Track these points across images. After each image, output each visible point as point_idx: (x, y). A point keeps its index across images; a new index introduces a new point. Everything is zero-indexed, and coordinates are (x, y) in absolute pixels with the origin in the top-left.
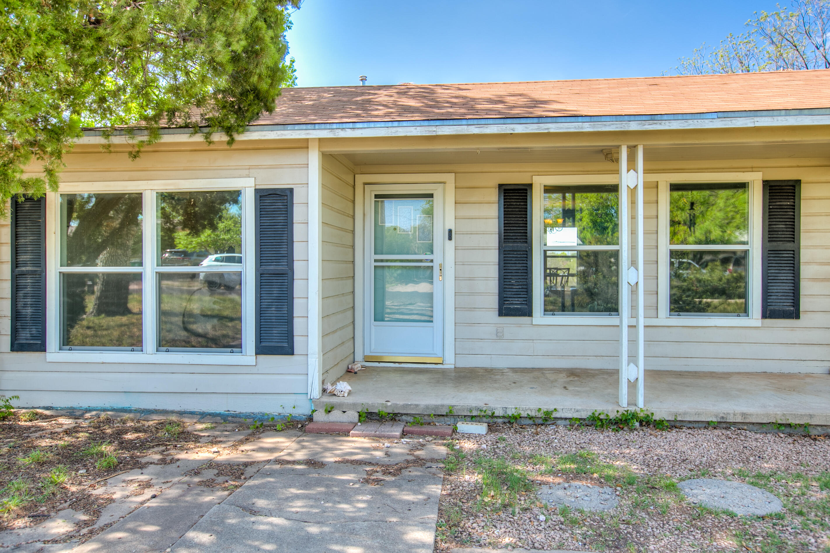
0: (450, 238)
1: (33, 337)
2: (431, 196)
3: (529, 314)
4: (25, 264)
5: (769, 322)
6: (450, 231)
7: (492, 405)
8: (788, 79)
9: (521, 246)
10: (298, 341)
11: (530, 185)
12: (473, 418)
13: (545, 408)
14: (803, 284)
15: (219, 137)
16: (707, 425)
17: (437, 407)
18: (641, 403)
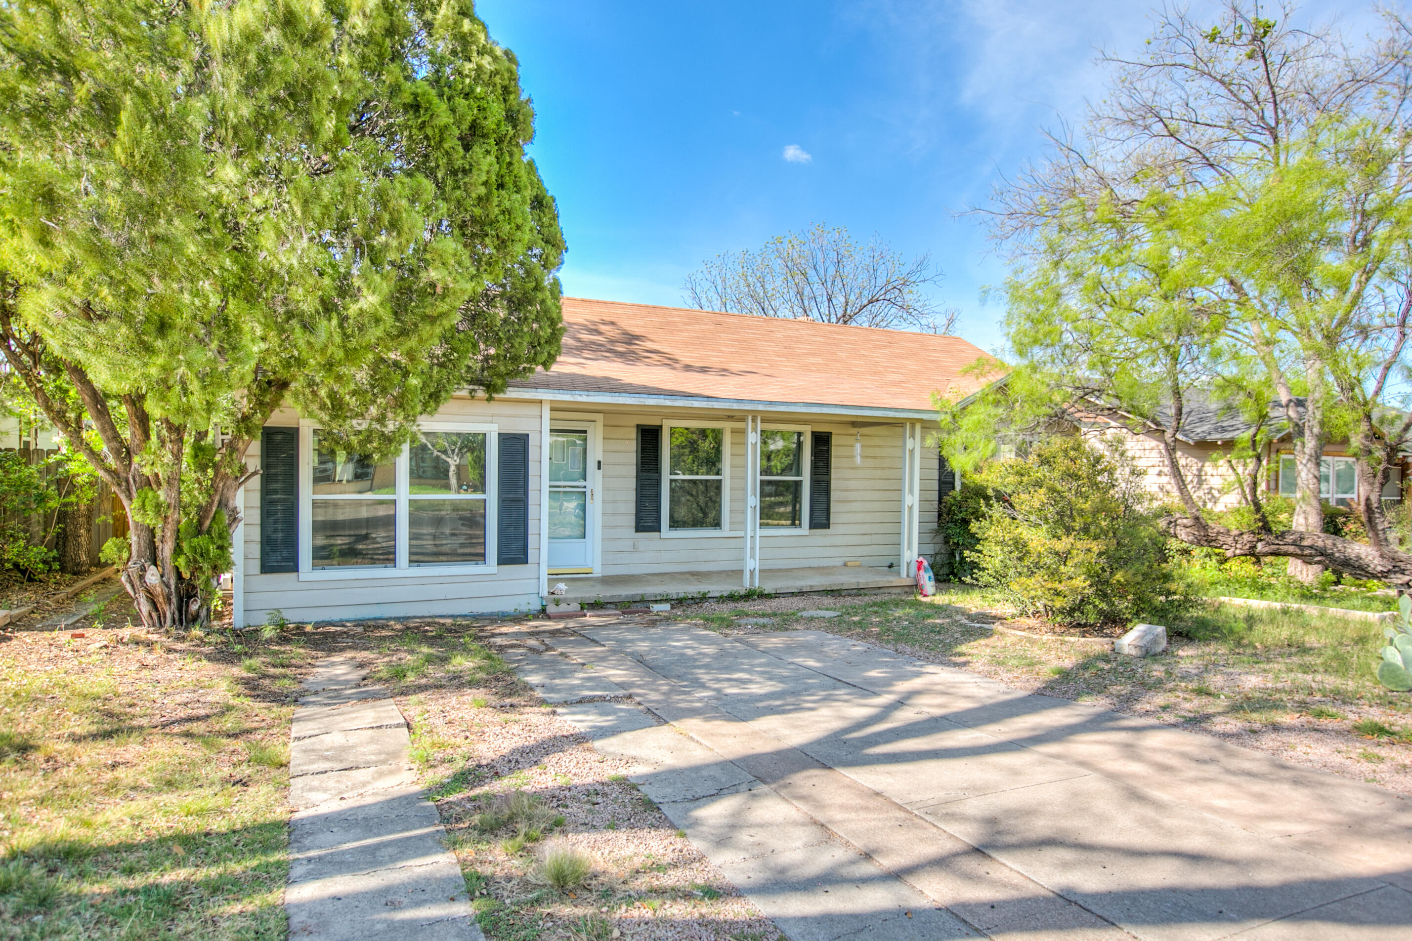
0: (599, 468)
1: (284, 559)
2: (585, 432)
3: (658, 530)
4: (275, 492)
5: (813, 531)
6: (599, 462)
7: (669, 592)
8: (813, 332)
9: (655, 475)
10: (531, 553)
11: (661, 427)
12: (661, 601)
13: (702, 591)
14: (832, 504)
15: (481, 393)
16: (793, 594)
17: (633, 596)
18: (757, 585)
